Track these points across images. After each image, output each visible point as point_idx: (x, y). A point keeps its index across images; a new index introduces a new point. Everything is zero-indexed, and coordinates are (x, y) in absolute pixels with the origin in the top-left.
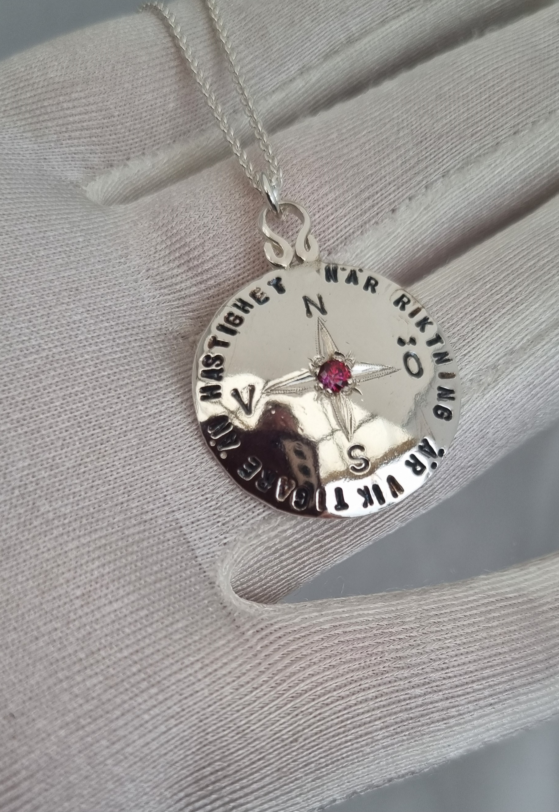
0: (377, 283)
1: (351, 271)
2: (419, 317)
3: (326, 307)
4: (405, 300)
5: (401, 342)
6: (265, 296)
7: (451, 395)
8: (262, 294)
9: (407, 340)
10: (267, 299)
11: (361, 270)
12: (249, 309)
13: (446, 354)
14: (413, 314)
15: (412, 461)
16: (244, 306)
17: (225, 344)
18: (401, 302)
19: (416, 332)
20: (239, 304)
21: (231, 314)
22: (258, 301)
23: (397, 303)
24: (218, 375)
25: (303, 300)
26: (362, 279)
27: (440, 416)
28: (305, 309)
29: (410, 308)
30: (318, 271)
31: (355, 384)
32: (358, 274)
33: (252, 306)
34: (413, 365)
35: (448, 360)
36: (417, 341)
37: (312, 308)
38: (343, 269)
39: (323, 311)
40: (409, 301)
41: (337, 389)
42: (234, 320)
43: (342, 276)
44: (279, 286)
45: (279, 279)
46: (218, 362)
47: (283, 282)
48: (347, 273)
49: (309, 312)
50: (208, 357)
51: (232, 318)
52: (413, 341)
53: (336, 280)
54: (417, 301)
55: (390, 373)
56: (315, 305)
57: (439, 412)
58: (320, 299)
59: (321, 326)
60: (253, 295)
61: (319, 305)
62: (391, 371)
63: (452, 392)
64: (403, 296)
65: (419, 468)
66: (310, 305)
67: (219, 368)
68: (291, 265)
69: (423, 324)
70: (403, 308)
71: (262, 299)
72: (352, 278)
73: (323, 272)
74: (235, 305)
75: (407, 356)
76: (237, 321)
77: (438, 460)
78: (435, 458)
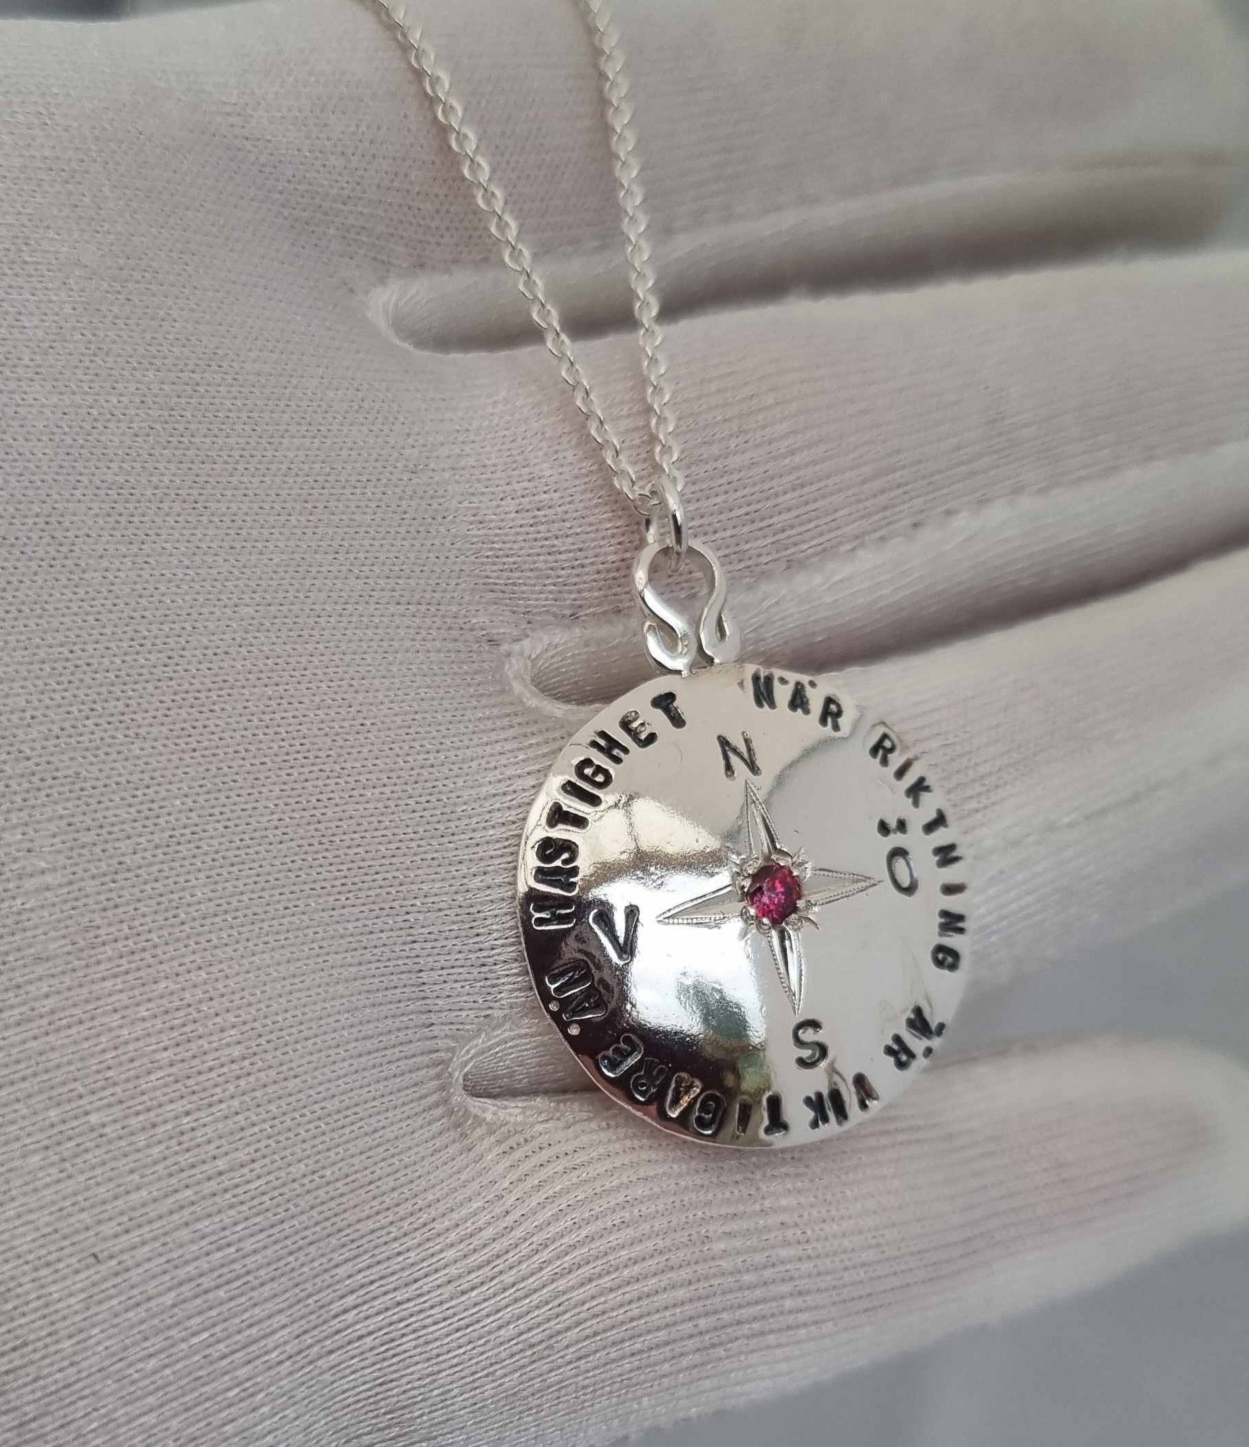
0: (840, 710)
1: (797, 684)
2: (910, 778)
3: (759, 760)
4: (888, 744)
5: (884, 828)
6: (648, 729)
7: (960, 923)
8: (642, 724)
9: (893, 824)
10: (652, 738)
11: (813, 683)
12: (622, 755)
13: (953, 847)
14: (900, 773)
15: (896, 1047)
16: (611, 747)
17: (579, 822)
18: (881, 750)
19: (906, 808)
20: (602, 743)
21: (587, 762)
22: (637, 739)
23: (874, 751)
24: (567, 880)
25: (717, 743)
26: (816, 701)
27: (942, 964)
28: (722, 763)
29: (896, 760)
30: (741, 684)
31: (809, 910)
32: (808, 692)
33: (625, 750)
34: (902, 871)
35: (956, 859)
36: (908, 825)
37: (734, 759)
38: (783, 680)
39: (753, 767)
40: (894, 747)
41: (780, 919)
42: (595, 774)
43: (782, 694)
44: (672, 710)
45: (671, 696)
46: (565, 856)
47: (679, 702)
48: (789, 690)
49: (729, 767)
50: (547, 841)
51: (588, 771)
52: (902, 826)
53: (772, 705)
54: (904, 746)
55: (867, 888)
56: (740, 755)
57: (941, 957)
58: (747, 742)
59: (750, 796)
60: (625, 724)
61: (746, 756)
62: (867, 884)
63: (960, 918)
64: (885, 736)
65: (904, 1058)
66: (730, 753)
67: (568, 866)
69: (918, 789)
70: (885, 761)
71: (643, 737)
72: (799, 699)
73: (750, 687)
74: (594, 744)
75: (893, 855)
76: (601, 778)
77: (936, 1043)
78: (929, 1038)
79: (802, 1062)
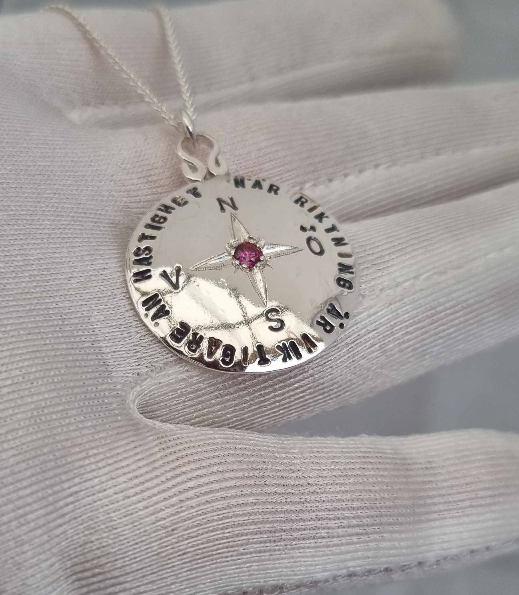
0: (278, 189)
1: (256, 181)
2: (317, 212)
3: (237, 204)
4: (303, 200)
5: (303, 229)
6: (184, 200)
7: (351, 270)
8: (182, 200)
9: (308, 228)
10: (186, 203)
11: (264, 180)
12: (172, 211)
13: (342, 239)
14: (311, 210)
15: (322, 322)
16: (167, 209)
17: (153, 238)
18: (301, 201)
19: (316, 223)
20: (163, 208)
21: (156, 216)
22: (179, 204)
23: (297, 202)
24: (148, 262)
25: (217, 201)
26: (266, 185)
27: (343, 286)
28: (219, 207)
29: (308, 206)
30: (228, 181)
31: (267, 261)
32: (262, 183)
33: (173, 209)
34: (315, 245)
35: (345, 244)
36: (316, 229)
37: (225, 206)
38: (249, 180)
39: (234, 207)
40: (307, 201)
41: (252, 265)
42: (159, 219)
43: (249, 184)
44: (195, 193)
45: (195, 189)
46: (147, 252)
47: (199, 190)
48: (252, 183)
49: (222, 209)
50: (139, 249)
51: (157, 219)
52: (313, 229)
53: (244, 187)
54: (313, 201)
55: (296, 252)
56: (228, 204)
57: (342, 283)
58: (232, 199)
59: (233, 218)
60: (174, 201)
61: (231, 204)
62: (297, 250)
63: (350, 267)
64: (302, 197)
65: (328, 328)
66: (223, 204)
67: (148, 256)
68: (205, 178)
69: (320, 217)
70: (302, 205)
71: (182, 203)
72: (257, 184)
73: (233, 182)
74: (159, 209)
75: (309, 240)
76: (162, 220)
77: (345, 321)
78: (341, 319)
79: (271, 328)
